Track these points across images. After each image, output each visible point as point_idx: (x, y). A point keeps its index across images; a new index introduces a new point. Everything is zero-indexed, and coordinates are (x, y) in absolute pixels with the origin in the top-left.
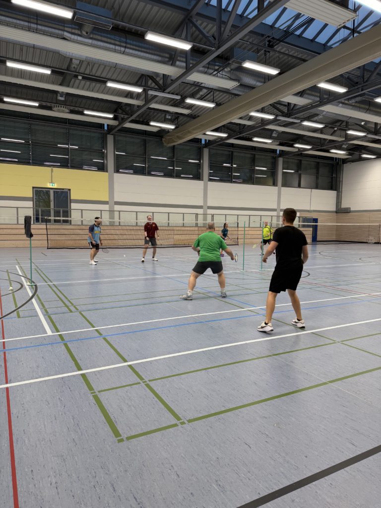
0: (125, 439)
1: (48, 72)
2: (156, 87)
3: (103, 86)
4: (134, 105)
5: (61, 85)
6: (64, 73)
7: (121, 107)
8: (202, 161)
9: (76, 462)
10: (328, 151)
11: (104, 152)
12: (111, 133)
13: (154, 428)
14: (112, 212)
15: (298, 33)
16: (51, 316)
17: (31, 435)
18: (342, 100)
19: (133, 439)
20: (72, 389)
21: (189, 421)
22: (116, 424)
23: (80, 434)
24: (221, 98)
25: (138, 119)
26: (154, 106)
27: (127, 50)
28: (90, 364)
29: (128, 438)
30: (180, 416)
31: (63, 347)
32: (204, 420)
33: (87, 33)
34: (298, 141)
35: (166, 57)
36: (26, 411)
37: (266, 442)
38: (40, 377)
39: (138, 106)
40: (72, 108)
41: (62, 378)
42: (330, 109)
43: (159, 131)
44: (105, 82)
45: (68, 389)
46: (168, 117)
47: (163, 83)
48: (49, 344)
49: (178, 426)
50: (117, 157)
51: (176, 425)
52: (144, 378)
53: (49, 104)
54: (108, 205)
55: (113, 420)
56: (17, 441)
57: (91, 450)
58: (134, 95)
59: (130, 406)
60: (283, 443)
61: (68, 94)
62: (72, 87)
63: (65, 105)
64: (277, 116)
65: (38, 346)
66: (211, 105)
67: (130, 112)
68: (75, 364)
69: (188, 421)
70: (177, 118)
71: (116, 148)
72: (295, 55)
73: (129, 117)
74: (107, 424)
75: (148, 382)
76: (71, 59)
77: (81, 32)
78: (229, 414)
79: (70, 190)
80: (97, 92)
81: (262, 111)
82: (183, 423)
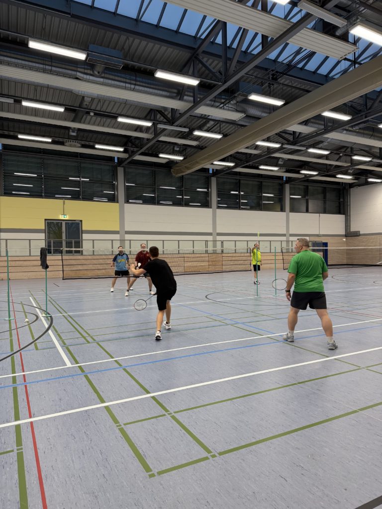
0: (156, 474)
1: (61, 110)
2: (165, 120)
3: (113, 121)
4: (143, 138)
5: (73, 121)
6: (76, 110)
7: (131, 140)
8: (210, 190)
9: (109, 499)
10: (334, 177)
11: (114, 184)
12: (121, 166)
13: (184, 462)
14: (122, 241)
15: (300, 66)
16: (69, 347)
17: (59, 471)
18: (347, 127)
19: (165, 474)
20: (97, 422)
21: (221, 454)
22: (145, 459)
23: (110, 469)
24: (226, 129)
25: (147, 152)
26: (162, 138)
27: (137, 87)
28: (113, 396)
29: (160, 473)
30: (210, 448)
31: (84, 379)
32: (235, 452)
33: (99, 73)
34: (304, 168)
35: (174, 93)
36: (52, 446)
37: (302, 474)
38: (64, 410)
39: (148, 140)
40: (83, 143)
41: (86, 411)
42: (335, 136)
43: (167, 163)
44: (116, 118)
45: (93, 423)
46: (177, 149)
47: (171, 117)
48: (70, 376)
49: (209, 459)
50: (127, 189)
51: (206, 458)
52: (169, 410)
53: (61, 140)
54: (119, 235)
55: (142, 454)
56: (46, 478)
57: (123, 486)
58: (143, 129)
59: (157, 439)
60: (319, 475)
61: (79, 130)
62: (84, 123)
63: (77, 140)
64: (283, 144)
65: (59, 378)
66: (219, 137)
67: (139, 144)
68: (98, 396)
69: (218, 453)
70: (185, 149)
71: (127, 180)
72: (298, 86)
73: (139, 150)
74: (136, 458)
75: (173, 414)
76: (83, 97)
77: (93, 71)
78: (260, 445)
79: (81, 221)
80: (108, 126)
81: (268, 140)
82: (214, 456)
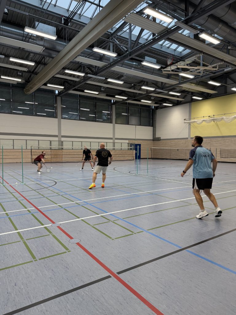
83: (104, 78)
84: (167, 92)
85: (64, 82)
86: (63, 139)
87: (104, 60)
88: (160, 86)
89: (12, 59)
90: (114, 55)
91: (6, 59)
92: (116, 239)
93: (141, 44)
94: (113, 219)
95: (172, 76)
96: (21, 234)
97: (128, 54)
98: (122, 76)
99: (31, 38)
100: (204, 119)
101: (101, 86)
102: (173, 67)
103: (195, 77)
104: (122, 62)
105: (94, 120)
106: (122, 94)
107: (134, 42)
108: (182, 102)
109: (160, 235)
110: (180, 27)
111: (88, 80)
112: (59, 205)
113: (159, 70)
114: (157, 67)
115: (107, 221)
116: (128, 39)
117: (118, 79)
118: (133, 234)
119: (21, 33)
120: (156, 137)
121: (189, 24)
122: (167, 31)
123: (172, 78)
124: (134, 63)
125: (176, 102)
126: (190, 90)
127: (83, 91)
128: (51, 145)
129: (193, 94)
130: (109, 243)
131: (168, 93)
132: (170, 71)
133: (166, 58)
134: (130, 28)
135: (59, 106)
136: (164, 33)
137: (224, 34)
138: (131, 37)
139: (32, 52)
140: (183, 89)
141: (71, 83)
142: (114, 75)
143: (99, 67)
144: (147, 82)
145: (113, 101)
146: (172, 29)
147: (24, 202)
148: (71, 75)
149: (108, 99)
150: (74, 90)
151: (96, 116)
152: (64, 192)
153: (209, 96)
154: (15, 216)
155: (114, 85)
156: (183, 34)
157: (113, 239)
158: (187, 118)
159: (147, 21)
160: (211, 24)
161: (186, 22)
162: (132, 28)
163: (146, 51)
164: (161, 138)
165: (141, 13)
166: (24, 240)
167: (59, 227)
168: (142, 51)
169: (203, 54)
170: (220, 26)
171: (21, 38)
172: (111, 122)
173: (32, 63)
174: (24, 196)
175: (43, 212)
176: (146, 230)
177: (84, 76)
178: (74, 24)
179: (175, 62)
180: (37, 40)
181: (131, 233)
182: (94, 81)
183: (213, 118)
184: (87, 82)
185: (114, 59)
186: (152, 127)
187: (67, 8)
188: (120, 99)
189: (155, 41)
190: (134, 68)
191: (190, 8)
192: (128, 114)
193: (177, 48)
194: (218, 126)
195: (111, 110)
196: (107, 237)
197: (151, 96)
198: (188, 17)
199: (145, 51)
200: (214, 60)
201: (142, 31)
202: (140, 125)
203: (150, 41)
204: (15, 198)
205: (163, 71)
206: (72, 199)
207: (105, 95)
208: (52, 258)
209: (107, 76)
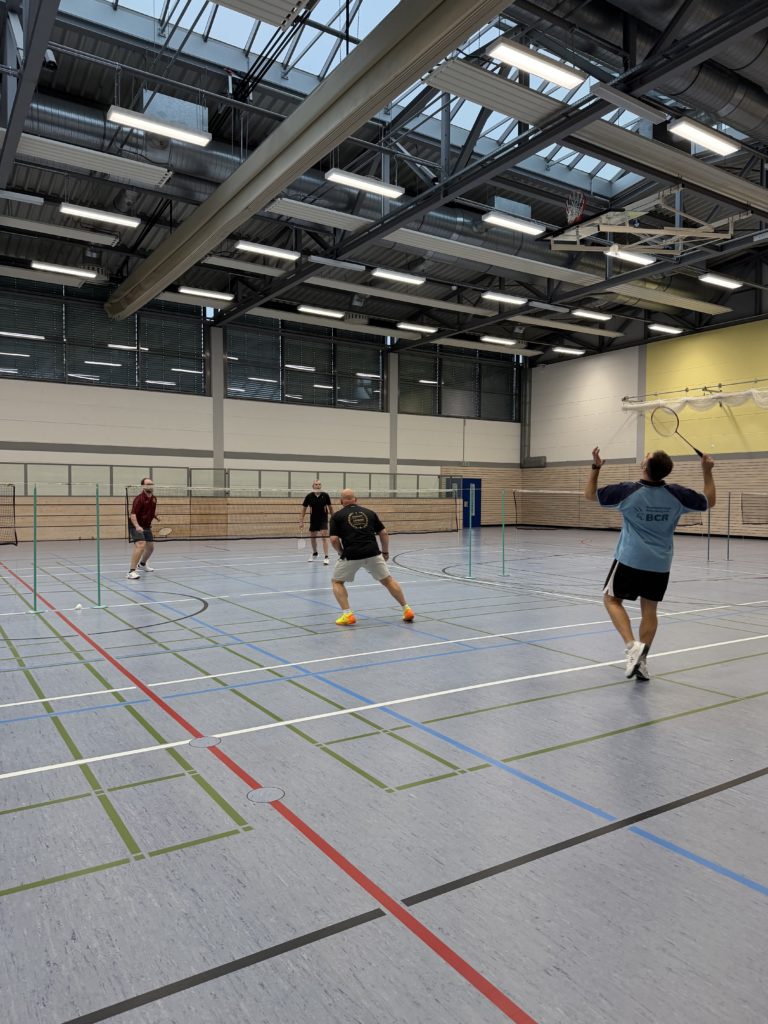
83: (363, 268)
84: (567, 310)
85: (234, 280)
86: (228, 463)
87: (362, 211)
88: (543, 291)
89: (67, 210)
90: (394, 193)
91: (50, 207)
92: (399, 788)
93: (481, 156)
94: (388, 722)
95: (582, 260)
96: (93, 772)
97: (439, 189)
98: (421, 260)
99: (129, 140)
100: (688, 398)
101: (351, 294)
102: (586, 231)
103: (658, 261)
104: (419, 215)
105: (330, 401)
106: (420, 320)
107: (459, 152)
108: (615, 342)
109: (543, 777)
110: (608, 103)
111: (309, 273)
112: (214, 679)
113: (540, 239)
114: (535, 231)
115: (370, 729)
116: (439, 142)
117: (408, 268)
118: (456, 774)
119: (98, 126)
120: (532, 455)
121: (635, 92)
122: (565, 115)
123: (583, 264)
124: (460, 219)
125: (596, 342)
126: (640, 304)
127: (294, 310)
128: (189, 484)
129: (652, 315)
130: (376, 802)
131: (570, 312)
132: (574, 243)
133: (563, 200)
134: (446, 107)
135: (218, 357)
136: (555, 123)
137: (752, 124)
138: (447, 135)
139: (132, 187)
140: (619, 300)
141: (256, 283)
142: (396, 258)
143: (345, 231)
144: (500, 278)
145: (392, 339)
146: (581, 108)
147: (104, 667)
148: (255, 258)
149: (372, 335)
150: (267, 306)
151: (335, 388)
152: (231, 636)
153: (704, 322)
154: (72, 712)
155: (392, 290)
156: (616, 123)
157: (390, 791)
158: (633, 392)
159: (500, 83)
160: (707, 90)
161: (628, 87)
162: (453, 105)
163: (497, 179)
164: (548, 461)
165: (480, 58)
166: (102, 792)
167: (213, 749)
168: (486, 179)
169: (683, 186)
170: (739, 96)
171: (97, 140)
172: (385, 409)
173: (132, 220)
174: (103, 648)
175: (164, 700)
176: (499, 760)
177: (297, 263)
178: (267, 97)
179: (591, 214)
180: (148, 148)
181: (451, 771)
182: (331, 278)
183: (717, 395)
184: (306, 281)
185: (395, 206)
186: (517, 426)
187: (243, 45)
188: (415, 335)
189: (525, 147)
190: (460, 233)
191: (638, 42)
192: (440, 383)
193: (598, 169)
194: (734, 419)
195: (385, 369)
196: (371, 783)
197: (515, 324)
198: (633, 70)
199: (493, 179)
200: (717, 207)
201: (484, 115)
202: (479, 417)
203: (512, 149)
204: (72, 655)
205: (552, 242)
206: (258, 657)
207: (366, 321)
208: (191, 850)
209: (371, 261)
